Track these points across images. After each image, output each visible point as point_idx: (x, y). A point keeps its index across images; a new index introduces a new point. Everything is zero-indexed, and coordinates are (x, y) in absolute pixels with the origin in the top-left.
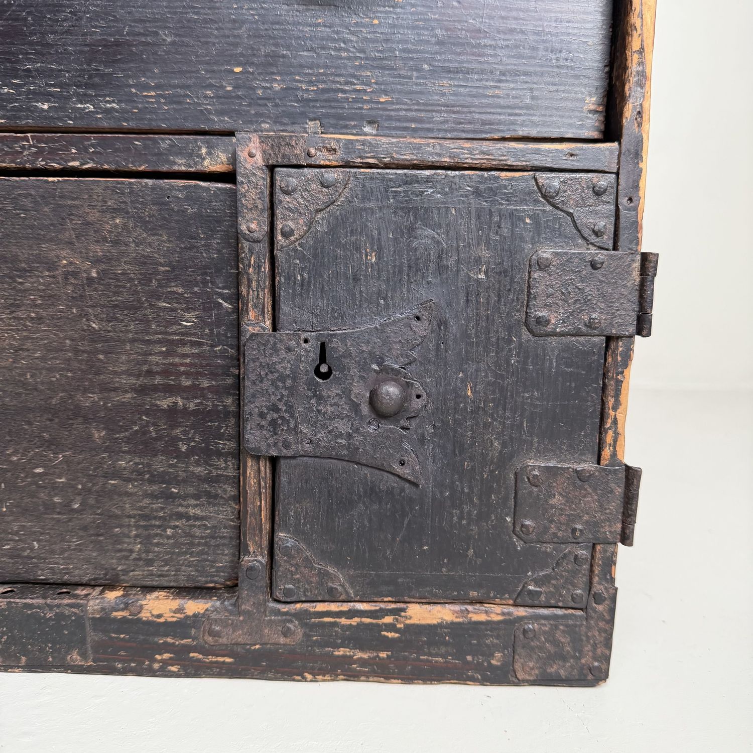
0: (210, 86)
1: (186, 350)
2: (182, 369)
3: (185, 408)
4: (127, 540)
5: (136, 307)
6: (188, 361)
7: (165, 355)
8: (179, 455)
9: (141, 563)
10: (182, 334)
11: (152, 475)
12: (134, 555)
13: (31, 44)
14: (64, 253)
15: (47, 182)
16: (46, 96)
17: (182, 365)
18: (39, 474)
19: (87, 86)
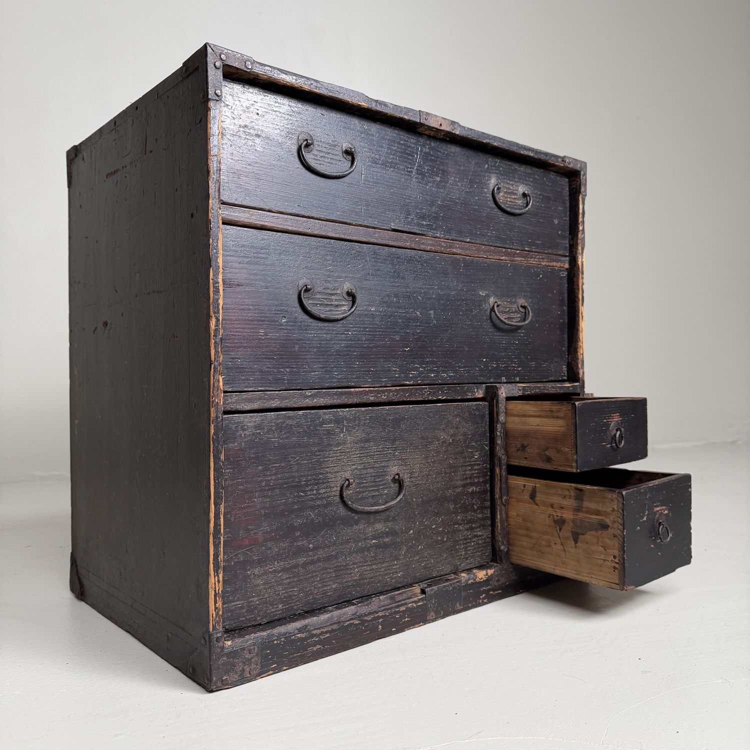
0: (478, 367)
1: (476, 467)
2: (475, 475)
3: (476, 491)
4: (460, 550)
5: (462, 453)
6: (476, 471)
7: (470, 470)
8: (475, 511)
9: (464, 560)
10: (475, 461)
11: (467, 521)
12: (463, 557)
13: (429, 351)
14: (442, 434)
15: (437, 406)
16: (432, 371)
17: (475, 473)
18: (434, 528)
19: (445, 367)
